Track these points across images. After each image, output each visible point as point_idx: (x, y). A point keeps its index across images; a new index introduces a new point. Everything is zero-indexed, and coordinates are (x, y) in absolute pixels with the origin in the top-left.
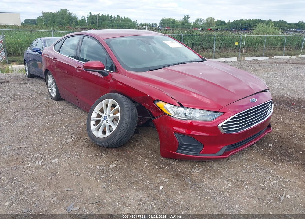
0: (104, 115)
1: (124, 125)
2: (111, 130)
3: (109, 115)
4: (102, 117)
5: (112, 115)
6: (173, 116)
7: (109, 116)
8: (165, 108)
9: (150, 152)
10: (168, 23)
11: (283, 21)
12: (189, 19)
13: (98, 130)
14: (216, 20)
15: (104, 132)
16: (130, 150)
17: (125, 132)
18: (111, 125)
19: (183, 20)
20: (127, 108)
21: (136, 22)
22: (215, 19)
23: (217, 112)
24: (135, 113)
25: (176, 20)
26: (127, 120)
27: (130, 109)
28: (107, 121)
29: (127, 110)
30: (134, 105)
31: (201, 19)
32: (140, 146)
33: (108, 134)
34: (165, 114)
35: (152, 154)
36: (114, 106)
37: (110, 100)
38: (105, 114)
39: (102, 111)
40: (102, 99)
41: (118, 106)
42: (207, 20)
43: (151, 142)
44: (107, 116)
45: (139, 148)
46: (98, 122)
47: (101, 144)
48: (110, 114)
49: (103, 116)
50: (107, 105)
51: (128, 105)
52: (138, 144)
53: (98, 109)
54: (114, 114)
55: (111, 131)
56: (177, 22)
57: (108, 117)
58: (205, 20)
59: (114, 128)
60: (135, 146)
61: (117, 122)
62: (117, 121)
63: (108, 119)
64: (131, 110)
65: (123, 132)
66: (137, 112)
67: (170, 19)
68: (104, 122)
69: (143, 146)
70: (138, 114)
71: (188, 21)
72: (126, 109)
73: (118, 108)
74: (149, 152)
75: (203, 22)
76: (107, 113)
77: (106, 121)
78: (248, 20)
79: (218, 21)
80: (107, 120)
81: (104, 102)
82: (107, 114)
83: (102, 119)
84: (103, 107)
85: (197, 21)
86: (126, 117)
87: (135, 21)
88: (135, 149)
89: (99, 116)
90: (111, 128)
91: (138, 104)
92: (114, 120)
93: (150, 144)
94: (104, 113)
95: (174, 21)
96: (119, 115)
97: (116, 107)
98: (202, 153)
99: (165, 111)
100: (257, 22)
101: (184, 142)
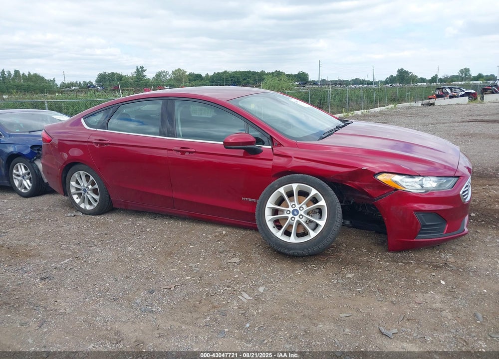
6: (408, 190)
8: (396, 182)
10: (110, 81)
11: (279, 71)
12: (145, 73)
14: (187, 74)
19: (135, 74)
21: (54, 80)
22: (186, 72)
25: (123, 74)
31: (164, 72)
34: (396, 190)
42: (174, 73)
56: (126, 78)
58: (170, 73)
67: (113, 74)
71: (144, 76)
75: (168, 76)
78: (234, 72)
79: (191, 75)
85: (159, 75)
87: (52, 79)
95: (120, 77)
98: (446, 233)
99: (393, 186)
100: (246, 75)
101: (427, 222)
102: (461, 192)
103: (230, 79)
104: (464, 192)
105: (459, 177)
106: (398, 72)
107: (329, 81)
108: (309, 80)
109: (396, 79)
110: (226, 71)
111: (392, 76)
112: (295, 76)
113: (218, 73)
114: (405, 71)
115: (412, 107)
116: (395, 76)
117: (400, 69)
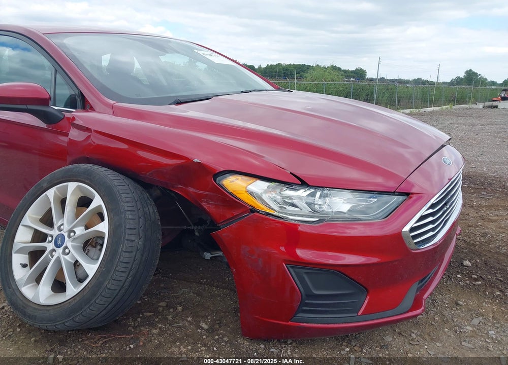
0: (55, 232)
1: (125, 257)
2: (81, 276)
3: (72, 231)
4: (50, 239)
5: (80, 231)
6: (280, 215)
7: (72, 234)
8: (251, 193)
9: (205, 326)
11: (336, 66)
13: (38, 280)
15: (59, 286)
16: (145, 330)
17: (127, 278)
18: (81, 261)
20: (129, 204)
23: (393, 193)
24: (153, 216)
26: (134, 240)
27: (139, 206)
28: (67, 251)
29: (130, 209)
30: (146, 195)
32: (171, 310)
33: (72, 290)
34: (253, 210)
35: (211, 331)
36: (84, 202)
37: (72, 186)
38: (59, 229)
39: (47, 220)
40: (45, 185)
41: (97, 201)
43: (199, 294)
44: (66, 235)
45: (170, 318)
46: (35, 255)
47: (50, 326)
48: (74, 227)
49: (52, 236)
50: (63, 202)
51: (130, 195)
52: (163, 304)
53: (34, 216)
54: (87, 228)
55: (81, 281)
57: (69, 237)
59: (91, 269)
60: (156, 313)
61: (101, 250)
62: (99, 247)
63: (68, 243)
64: (141, 210)
65: (121, 279)
66: (157, 214)
68: (56, 255)
69: (180, 308)
70: (161, 220)
72: (127, 206)
73: (100, 206)
74: (202, 328)
76: (65, 224)
77: (60, 250)
78: (288, 65)
80: (66, 247)
81: (51, 193)
82: (66, 227)
83: (50, 246)
84: (51, 208)
86: (128, 231)
88: (158, 322)
89: (39, 237)
90: (80, 272)
91: (157, 193)
92: (90, 244)
93: (198, 299)
94: (56, 226)
96: (103, 227)
97: (93, 206)
98: (364, 313)
99: (250, 203)
100: (300, 68)
101: (317, 288)
102: (407, 228)
103: (283, 72)
104: (413, 229)
105: (408, 194)
106: (465, 73)
107: (388, 80)
108: (367, 77)
109: (463, 81)
110: (279, 64)
111: (459, 77)
112: (352, 72)
113: (271, 65)
114: (474, 72)
115: (471, 108)
116: (463, 77)
117: (468, 70)
